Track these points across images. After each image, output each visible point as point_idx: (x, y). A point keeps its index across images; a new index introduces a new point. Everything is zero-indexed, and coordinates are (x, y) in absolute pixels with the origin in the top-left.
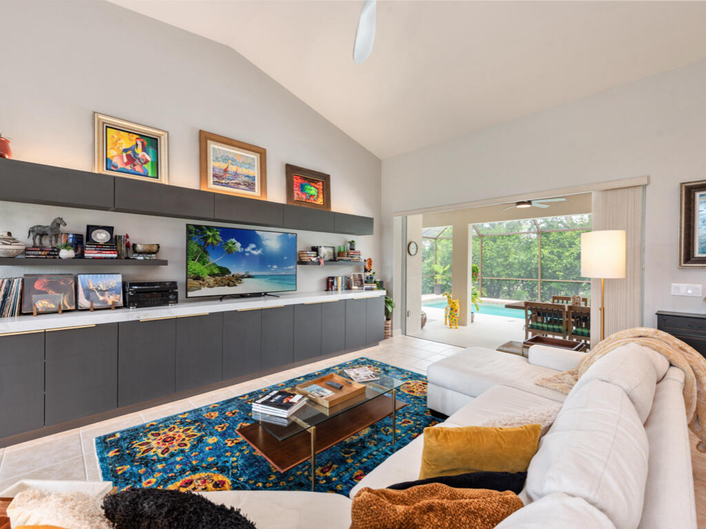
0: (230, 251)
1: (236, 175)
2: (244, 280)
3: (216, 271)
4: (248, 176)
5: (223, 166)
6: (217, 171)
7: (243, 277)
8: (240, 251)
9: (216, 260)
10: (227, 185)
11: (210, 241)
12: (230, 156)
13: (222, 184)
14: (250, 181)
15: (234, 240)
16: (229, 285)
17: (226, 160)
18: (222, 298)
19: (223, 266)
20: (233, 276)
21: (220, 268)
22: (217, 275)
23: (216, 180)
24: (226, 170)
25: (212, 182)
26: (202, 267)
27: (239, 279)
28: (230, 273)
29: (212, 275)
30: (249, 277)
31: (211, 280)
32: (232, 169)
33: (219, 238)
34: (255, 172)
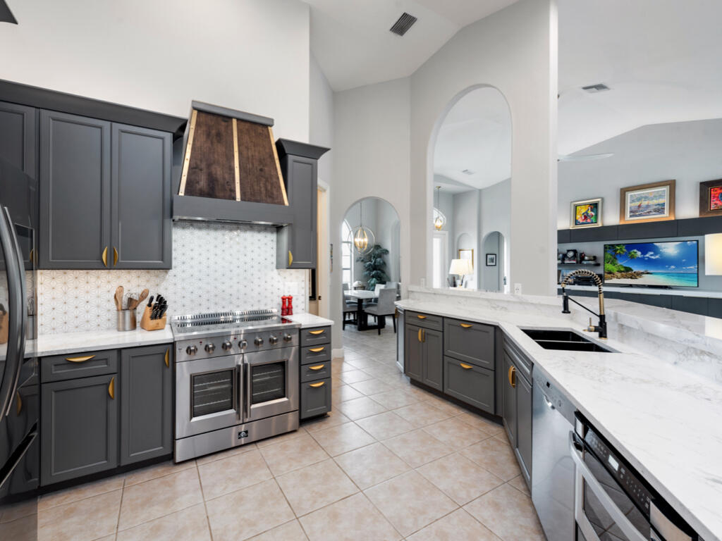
0: (632, 257)
1: (648, 206)
2: (643, 275)
3: (622, 269)
4: (659, 205)
5: (638, 204)
6: (633, 209)
7: (643, 273)
8: (640, 256)
9: (622, 263)
10: (640, 215)
11: (618, 252)
12: (643, 195)
13: (636, 216)
14: (660, 207)
15: (635, 251)
16: (631, 278)
17: (639, 199)
18: (631, 286)
19: (627, 266)
20: (635, 272)
21: (625, 268)
22: (623, 271)
23: (632, 214)
24: (639, 206)
25: (628, 216)
26: (613, 267)
27: (640, 274)
28: (632, 270)
29: (620, 272)
30: (648, 273)
31: (619, 275)
32: (645, 203)
33: (624, 250)
34: (666, 200)
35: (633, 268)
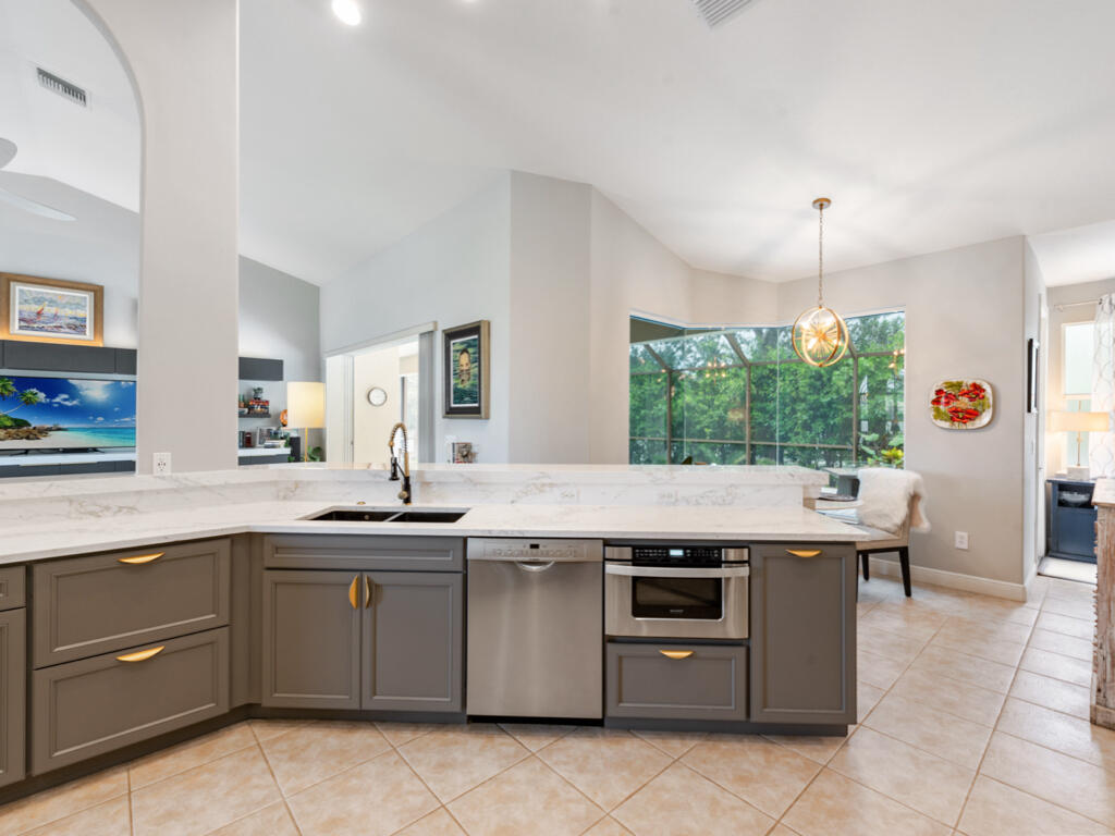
0: (28, 403)
1: (56, 317)
3: (8, 423)
4: (75, 318)
5: (38, 308)
6: (26, 316)
7: (50, 429)
8: (43, 401)
10: (41, 329)
12: (47, 297)
13: (33, 329)
14: (78, 323)
15: (35, 391)
16: (28, 438)
17: (39, 301)
18: (26, 452)
19: (18, 417)
20: (34, 428)
21: (15, 420)
22: (10, 427)
23: (23, 324)
24: (39, 313)
25: (17, 327)
27: (44, 432)
28: (29, 425)
29: (4, 428)
30: (59, 429)
31: (2, 433)
32: (49, 311)
33: (12, 388)
34: (87, 313)
35: (30, 422)
